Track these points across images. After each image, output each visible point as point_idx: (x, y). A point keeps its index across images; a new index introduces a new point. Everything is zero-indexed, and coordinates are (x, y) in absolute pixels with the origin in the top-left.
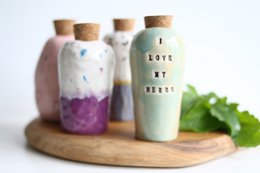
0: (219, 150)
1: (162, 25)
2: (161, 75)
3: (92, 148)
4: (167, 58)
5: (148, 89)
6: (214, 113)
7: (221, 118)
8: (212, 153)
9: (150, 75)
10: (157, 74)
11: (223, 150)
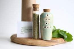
0: (58, 42)
1: (48, 11)
2: (47, 23)
3: (26, 41)
4: (49, 19)
5: (44, 27)
6: (60, 33)
7: (62, 35)
8: (56, 43)
9: (45, 23)
10: (46, 24)
11: (59, 42)
